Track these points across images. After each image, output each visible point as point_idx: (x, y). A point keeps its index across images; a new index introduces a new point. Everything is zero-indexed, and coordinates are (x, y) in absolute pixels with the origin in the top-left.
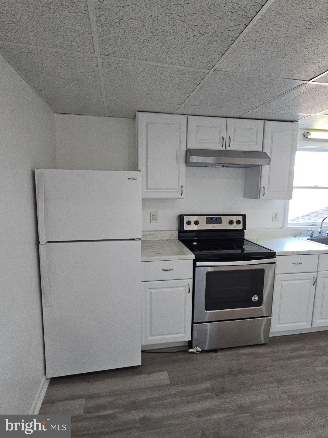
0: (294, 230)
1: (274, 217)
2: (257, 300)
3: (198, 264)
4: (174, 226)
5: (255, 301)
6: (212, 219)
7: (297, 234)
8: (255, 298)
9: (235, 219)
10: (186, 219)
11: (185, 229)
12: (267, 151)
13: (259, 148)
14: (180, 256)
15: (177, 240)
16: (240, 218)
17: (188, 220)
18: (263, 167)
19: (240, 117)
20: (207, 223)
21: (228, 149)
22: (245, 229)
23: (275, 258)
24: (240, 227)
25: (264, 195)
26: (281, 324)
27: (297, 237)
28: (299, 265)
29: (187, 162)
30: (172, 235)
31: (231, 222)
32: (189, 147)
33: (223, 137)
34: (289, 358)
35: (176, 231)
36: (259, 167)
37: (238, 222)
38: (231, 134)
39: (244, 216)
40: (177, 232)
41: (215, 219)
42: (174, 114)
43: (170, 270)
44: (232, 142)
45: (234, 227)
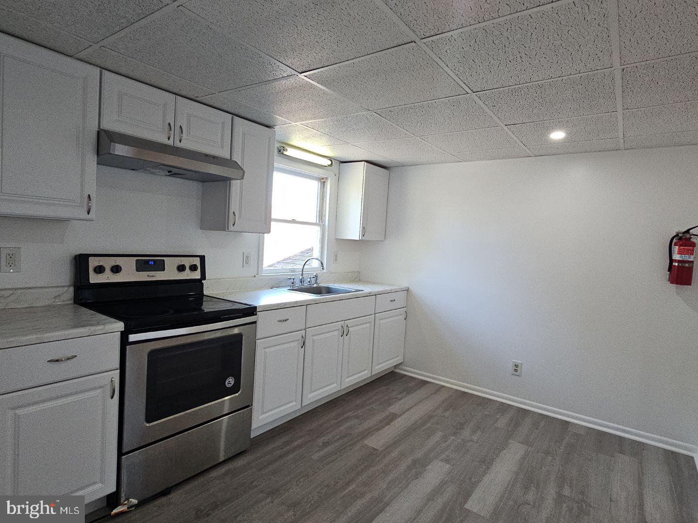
0: (271, 279)
1: (245, 260)
2: (233, 383)
3: (133, 338)
4: (64, 276)
5: (230, 386)
6: (147, 262)
7: (276, 284)
8: (230, 382)
9: (187, 262)
10: (93, 263)
11: (91, 281)
12: (237, 158)
13: (225, 154)
14: (93, 328)
15: (71, 304)
16: (197, 261)
17: (97, 264)
18: (233, 182)
19: (198, 99)
20: (138, 270)
21: (178, 144)
22: (205, 279)
23: (256, 315)
24: (197, 275)
25: (234, 225)
26: (266, 413)
27: (276, 288)
28: (284, 323)
29: (100, 153)
30: (59, 296)
31: (181, 268)
32: (104, 126)
33: (169, 124)
34: (281, 457)
35: (69, 286)
36: (225, 181)
37: (193, 268)
38: (182, 121)
39: (202, 258)
40: (72, 289)
41: (152, 263)
42: (71, 56)
43: (69, 359)
44: (184, 136)
45: (187, 275)
